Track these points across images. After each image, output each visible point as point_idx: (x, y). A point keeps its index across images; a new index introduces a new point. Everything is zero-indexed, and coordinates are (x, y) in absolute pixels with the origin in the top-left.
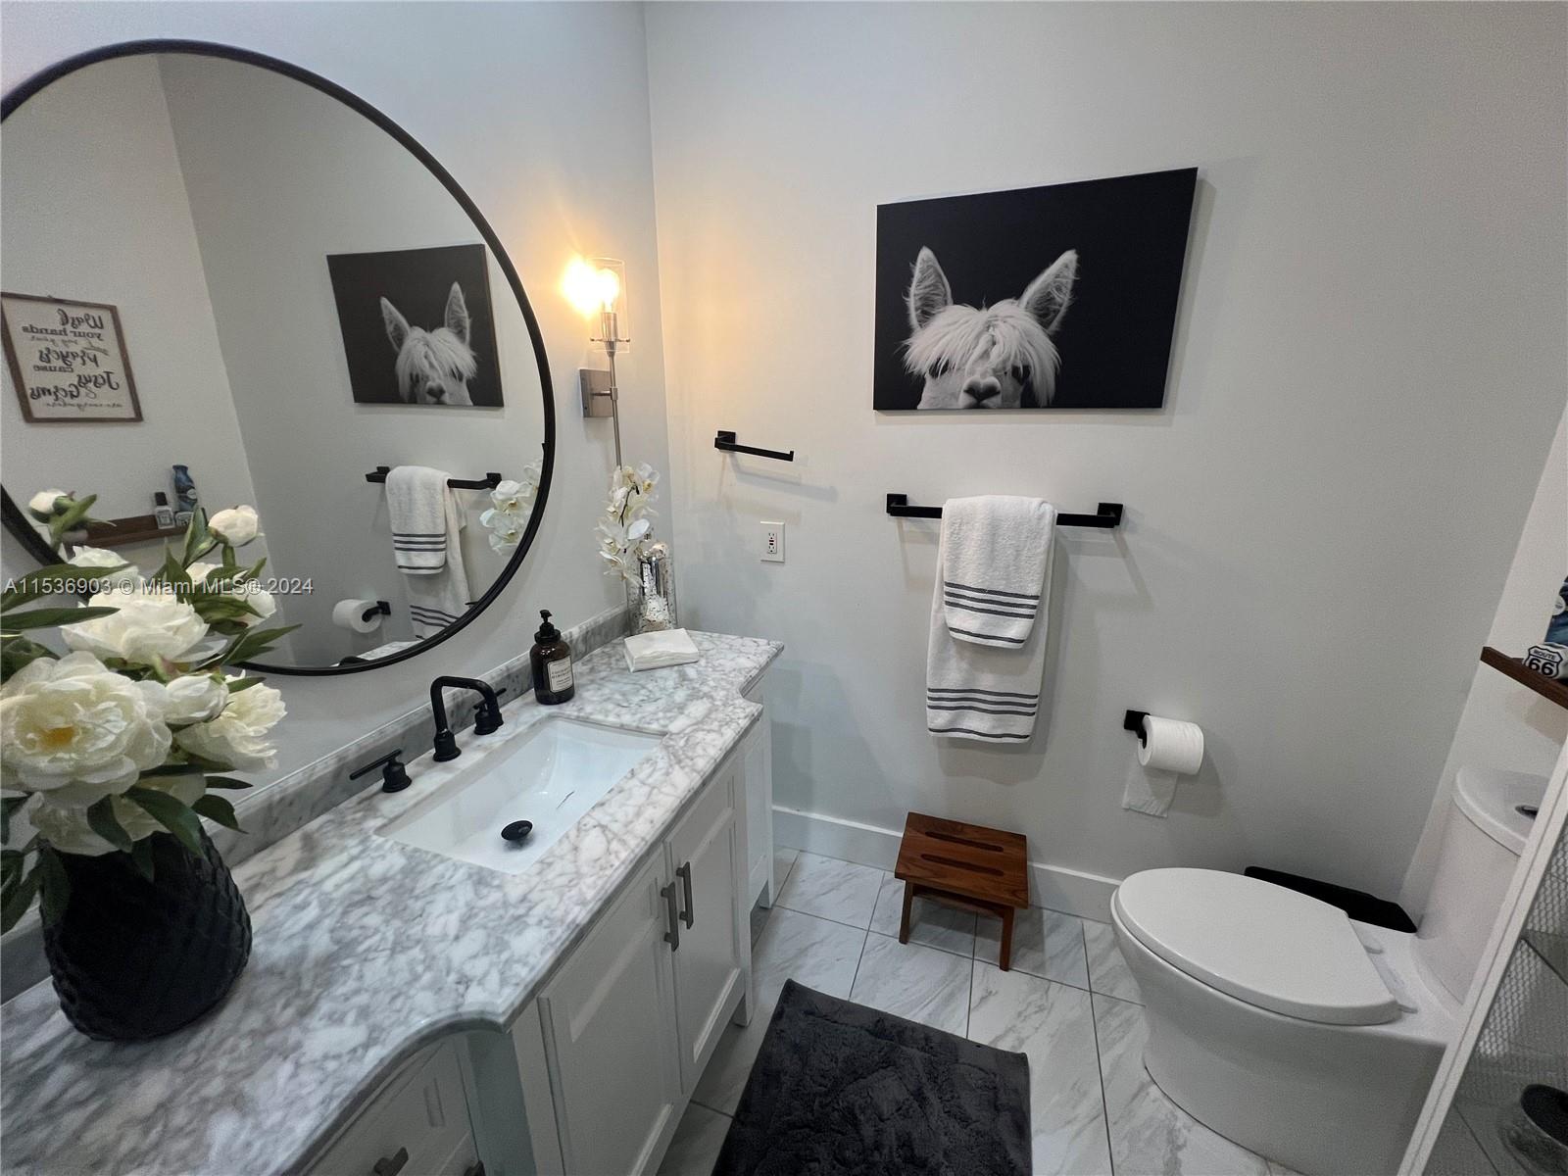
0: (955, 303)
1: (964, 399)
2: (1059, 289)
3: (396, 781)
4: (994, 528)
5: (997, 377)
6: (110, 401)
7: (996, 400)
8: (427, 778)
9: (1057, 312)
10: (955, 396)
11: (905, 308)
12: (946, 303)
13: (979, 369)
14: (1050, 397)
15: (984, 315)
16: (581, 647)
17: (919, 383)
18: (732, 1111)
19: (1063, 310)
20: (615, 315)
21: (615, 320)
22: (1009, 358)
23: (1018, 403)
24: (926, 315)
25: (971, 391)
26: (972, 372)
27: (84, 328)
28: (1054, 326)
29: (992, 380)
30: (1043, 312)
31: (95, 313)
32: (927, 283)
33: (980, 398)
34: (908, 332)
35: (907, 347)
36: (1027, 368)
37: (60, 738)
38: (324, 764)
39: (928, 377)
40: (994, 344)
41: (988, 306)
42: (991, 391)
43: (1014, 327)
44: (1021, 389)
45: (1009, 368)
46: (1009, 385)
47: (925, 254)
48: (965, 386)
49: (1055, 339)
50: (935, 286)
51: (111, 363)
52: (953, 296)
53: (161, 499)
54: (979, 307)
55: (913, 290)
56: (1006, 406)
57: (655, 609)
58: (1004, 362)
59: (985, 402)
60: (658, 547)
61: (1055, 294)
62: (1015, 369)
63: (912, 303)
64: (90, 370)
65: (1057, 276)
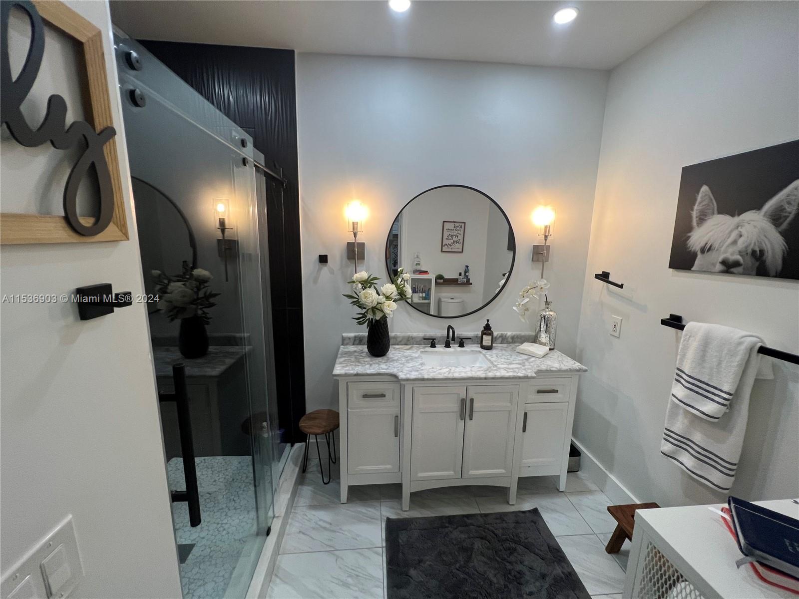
0: (719, 213)
1: (719, 267)
2: (789, 203)
3: (433, 345)
4: (706, 344)
5: (741, 256)
6: (458, 247)
7: (740, 269)
8: (440, 348)
9: (786, 217)
10: (714, 265)
11: (691, 217)
12: (713, 213)
13: (731, 250)
14: (778, 271)
15: (737, 219)
16: (510, 340)
17: (694, 256)
18: (483, 512)
19: (791, 216)
20: (550, 226)
21: (549, 228)
22: (750, 244)
23: (754, 272)
24: (702, 220)
25: (724, 263)
26: (725, 252)
27: (458, 228)
28: (784, 226)
29: (738, 257)
30: (776, 218)
31: (461, 224)
32: (704, 203)
33: (729, 267)
34: (690, 229)
35: (689, 237)
36: (762, 252)
37: (366, 297)
38: (421, 335)
39: (699, 253)
40: (741, 236)
41: (739, 215)
42: (736, 264)
43: (755, 227)
44: (757, 264)
45: (750, 251)
46: (749, 260)
47: (705, 189)
48: (720, 259)
49: (783, 234)
50: (708, 205)
51: (461, 237)
52: (718, 210)
53: (460, 274)
54: (733, 215)
55: (696, 207)
56: (746, 273)
57: (544, 337)
58: (747, 247)
59: (732, 270)
60: (551, 313)
61: (786, 206)
62: (754, 252)
63: (695, 214)
64: (455, 239)
65: (788, 195)
